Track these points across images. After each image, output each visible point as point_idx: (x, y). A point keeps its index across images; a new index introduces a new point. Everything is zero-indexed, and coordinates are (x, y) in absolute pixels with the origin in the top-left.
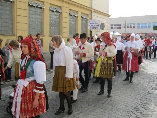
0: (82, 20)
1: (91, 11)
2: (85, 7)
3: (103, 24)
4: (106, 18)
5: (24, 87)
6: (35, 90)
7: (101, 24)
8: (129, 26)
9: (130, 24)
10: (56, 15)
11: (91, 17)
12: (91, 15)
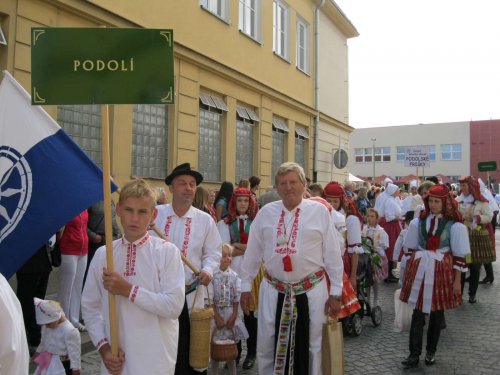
0: (296, 142)
1: (315, 118)
2: (304, 108)
3: (343, 152)
4: (343, 134)
5: (436, 261)
6: (456, 267)
7: (335, 152)
8: (364, 155)
9: (366, 150)
10: (245, 129)
11: (315, 135)
12: (315, 127)
